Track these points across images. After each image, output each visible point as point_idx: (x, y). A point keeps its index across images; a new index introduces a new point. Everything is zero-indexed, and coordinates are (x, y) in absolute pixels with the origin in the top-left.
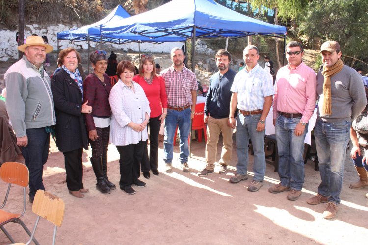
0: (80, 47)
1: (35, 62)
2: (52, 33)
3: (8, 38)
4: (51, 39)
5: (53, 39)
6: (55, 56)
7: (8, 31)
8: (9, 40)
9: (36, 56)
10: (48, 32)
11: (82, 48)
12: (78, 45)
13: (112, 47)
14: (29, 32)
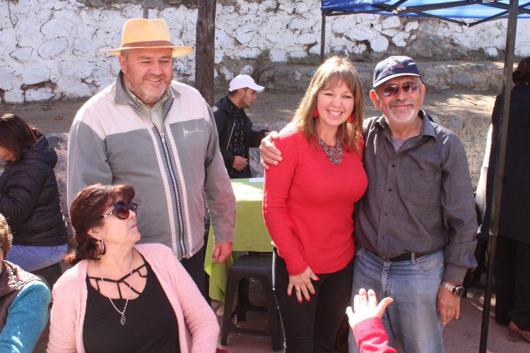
0: (363, 48)
1: (143, 94)
2: (290, 10)
3: (180, 27)
4: (287, 26)
5: (292, 26)
6: (297, 73)
7: (182, 7)
8: (182, 33)
9: (145, 78)
10: (281, 6)
11: (369, 49)
12: (358, 43)
13: (455, 45)
14: (232, 8)
